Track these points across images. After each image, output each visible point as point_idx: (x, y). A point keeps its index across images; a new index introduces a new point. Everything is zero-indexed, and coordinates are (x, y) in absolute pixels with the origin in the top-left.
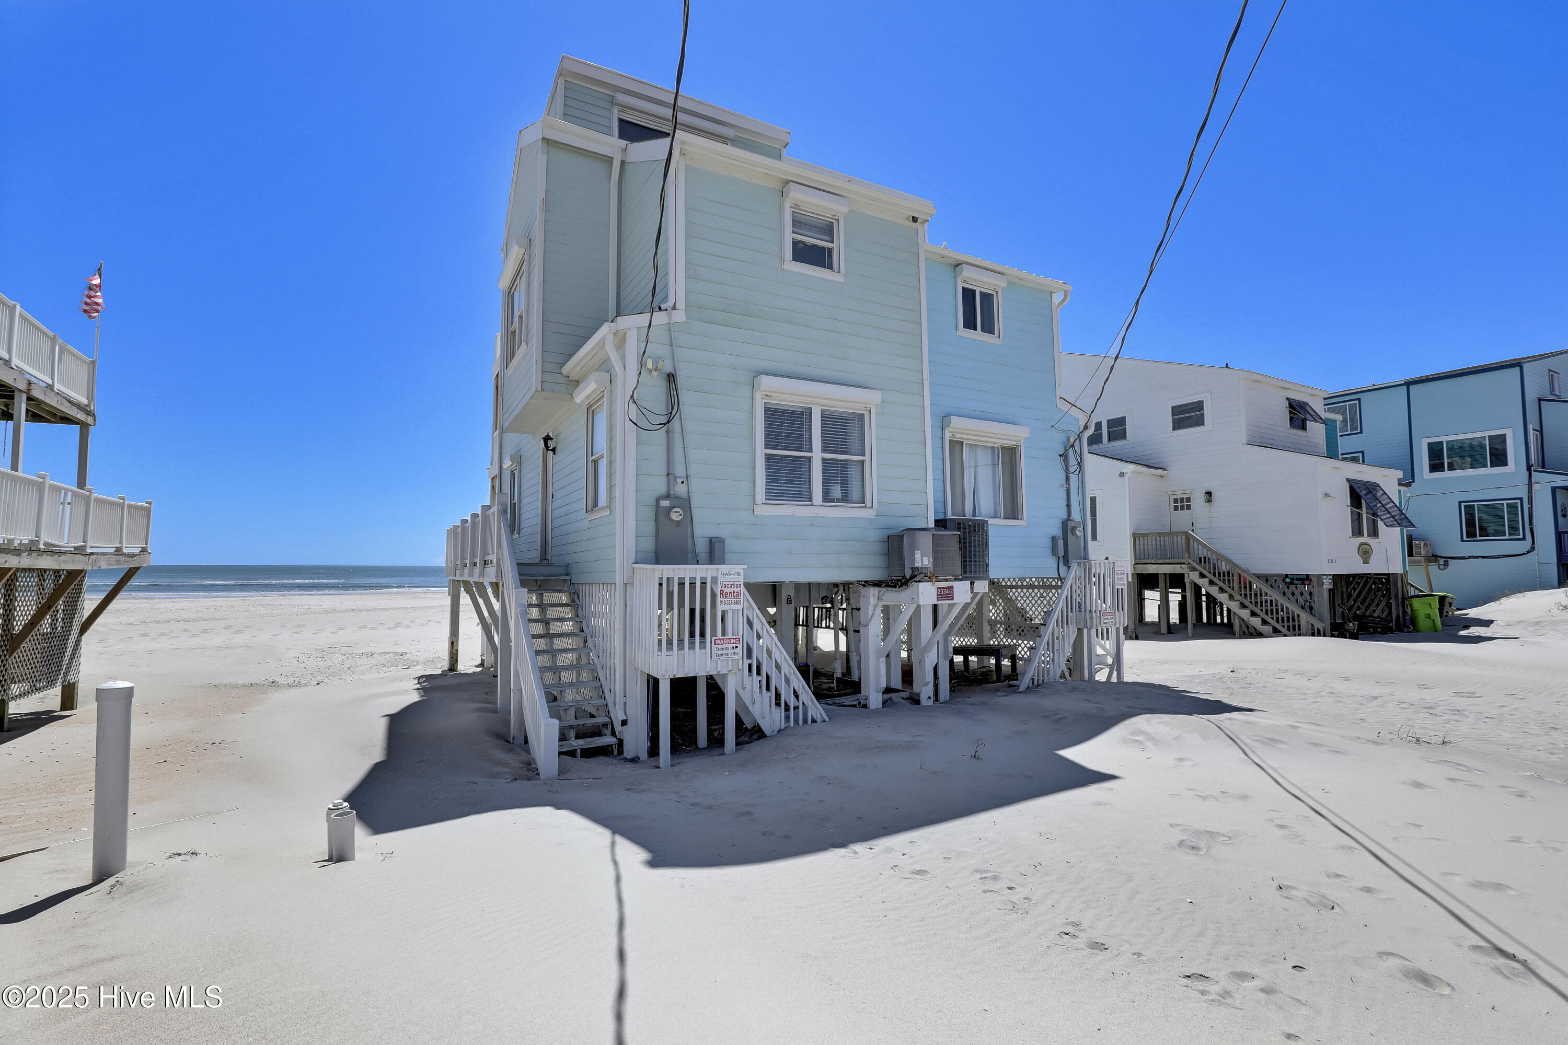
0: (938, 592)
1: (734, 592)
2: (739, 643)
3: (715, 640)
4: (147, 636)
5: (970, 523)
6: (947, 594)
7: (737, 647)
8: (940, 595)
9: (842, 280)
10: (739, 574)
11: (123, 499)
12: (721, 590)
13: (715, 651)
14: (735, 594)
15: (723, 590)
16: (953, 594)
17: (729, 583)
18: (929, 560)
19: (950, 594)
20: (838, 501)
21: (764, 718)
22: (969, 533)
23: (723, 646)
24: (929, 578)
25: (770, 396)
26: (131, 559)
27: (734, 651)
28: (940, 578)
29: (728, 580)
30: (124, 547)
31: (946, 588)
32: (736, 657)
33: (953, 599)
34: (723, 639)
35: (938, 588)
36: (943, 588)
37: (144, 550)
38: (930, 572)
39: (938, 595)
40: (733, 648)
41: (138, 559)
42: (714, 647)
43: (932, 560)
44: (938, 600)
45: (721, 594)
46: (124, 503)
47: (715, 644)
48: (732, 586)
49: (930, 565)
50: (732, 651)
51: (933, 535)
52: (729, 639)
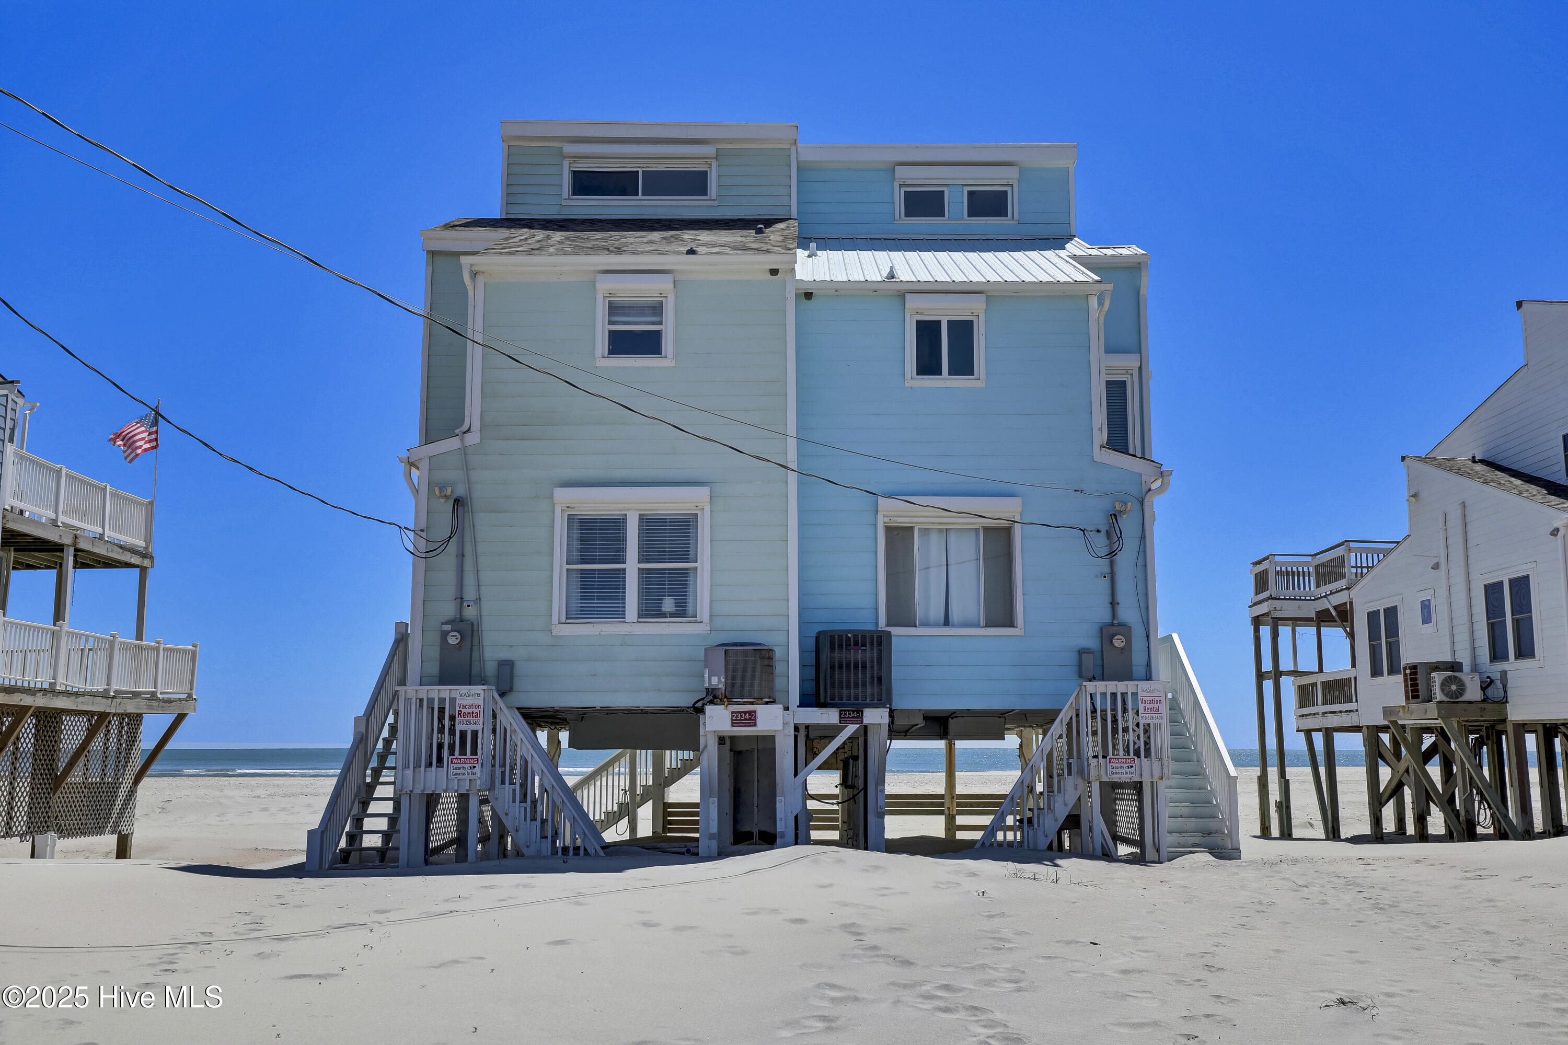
0: (732, 716)
1: (473, 713)
2: (478, 763)
3: (452, 759)
4: (268, 810)
5: (850, 635)
6: (746, 719)
7: (474, 767)
8: (734, 720)
9: (673, 364)
10: (478, 695)
11: (158, 642)
12: (459, 711)
13: (451, 771)
14: (474, 715)
15: (461, 711)
16: (755, 720)
17: (468, 704)
18: (719, 680)
19: (750, 719)
20: (672, 615)
21: (528, 847)
22: (846, 649)
23: (460, 765)
24: (721, 700)
25: (572, 508)
26: (168, 705)
27: (471, 770)
28: (735, 700)
29: (468, 700)
30: (159, 693)
31: (745, 713)
32: (473, 777)
33: (755, 725)
34: (460, 759)
35: (733, 712)
36: (740, 712)
37: (190, 696)
38: (721, 694)
39: (732, 720)
40: (471, 768)
41: (178, 705)
42: (451, 766)
43: (723, 680)
44: (733, 726)
45: (459, 714)
46: (159, 647)
47: (452, 763)
48: (471, 706)
49: (721, 686)
50: (470, 771)
51: (726, 651)
52: (466, 759)
